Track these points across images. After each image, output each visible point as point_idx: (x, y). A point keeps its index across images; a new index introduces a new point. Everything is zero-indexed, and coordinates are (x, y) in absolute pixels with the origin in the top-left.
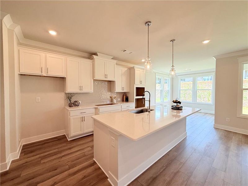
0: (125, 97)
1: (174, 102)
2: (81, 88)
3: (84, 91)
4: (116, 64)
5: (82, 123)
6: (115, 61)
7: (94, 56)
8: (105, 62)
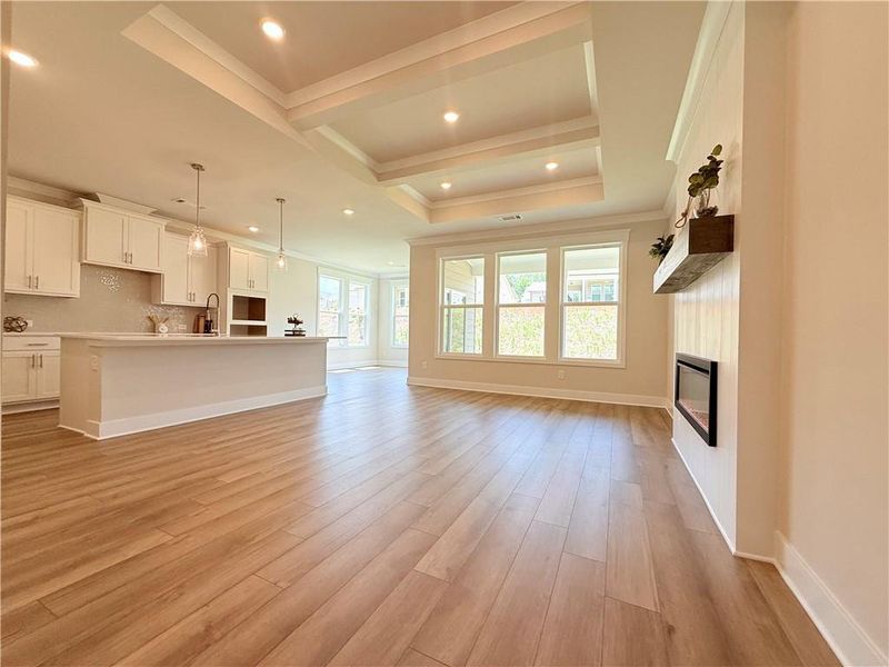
0: (202, 321)
1: (290, 321)
2: (32, 281)
3: (46, 289)
4: (169, 229)
5: (32, 372)
6: (164, 222)
7: (86, 202)
8: (126, 219)
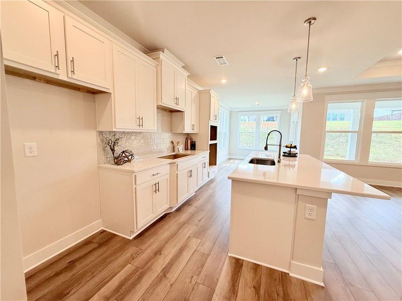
0: (189, 141)
2: (140, 122)
6: (187, 74)
7: (162, 55)
8: (175, 71)
